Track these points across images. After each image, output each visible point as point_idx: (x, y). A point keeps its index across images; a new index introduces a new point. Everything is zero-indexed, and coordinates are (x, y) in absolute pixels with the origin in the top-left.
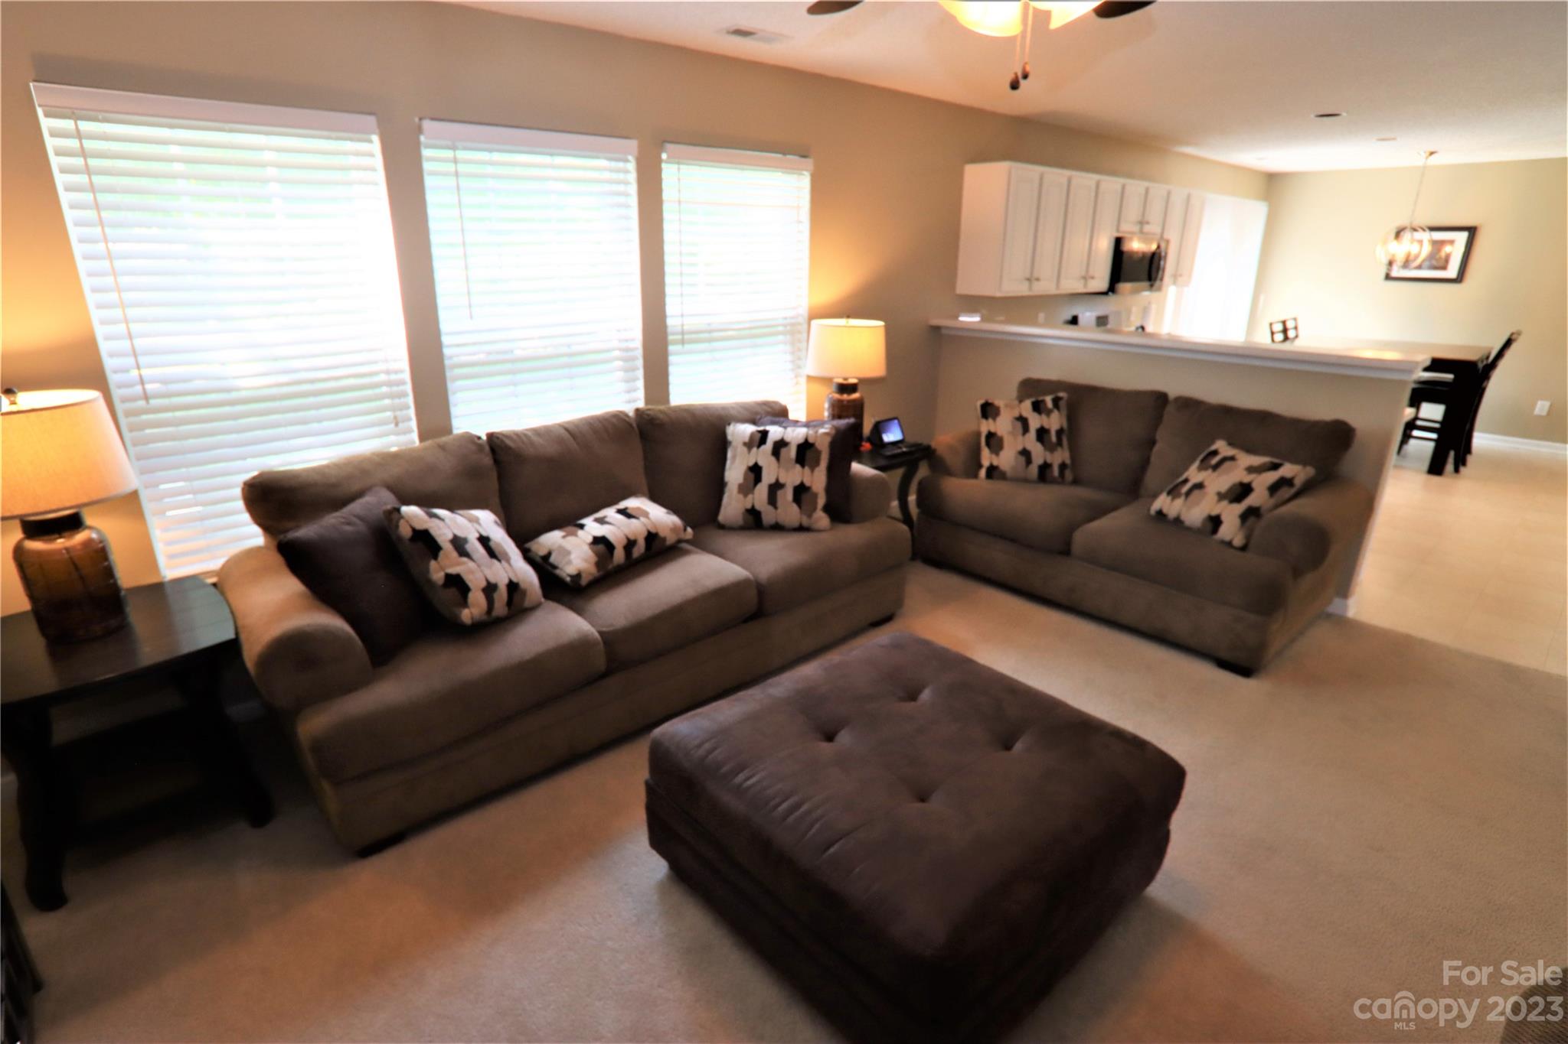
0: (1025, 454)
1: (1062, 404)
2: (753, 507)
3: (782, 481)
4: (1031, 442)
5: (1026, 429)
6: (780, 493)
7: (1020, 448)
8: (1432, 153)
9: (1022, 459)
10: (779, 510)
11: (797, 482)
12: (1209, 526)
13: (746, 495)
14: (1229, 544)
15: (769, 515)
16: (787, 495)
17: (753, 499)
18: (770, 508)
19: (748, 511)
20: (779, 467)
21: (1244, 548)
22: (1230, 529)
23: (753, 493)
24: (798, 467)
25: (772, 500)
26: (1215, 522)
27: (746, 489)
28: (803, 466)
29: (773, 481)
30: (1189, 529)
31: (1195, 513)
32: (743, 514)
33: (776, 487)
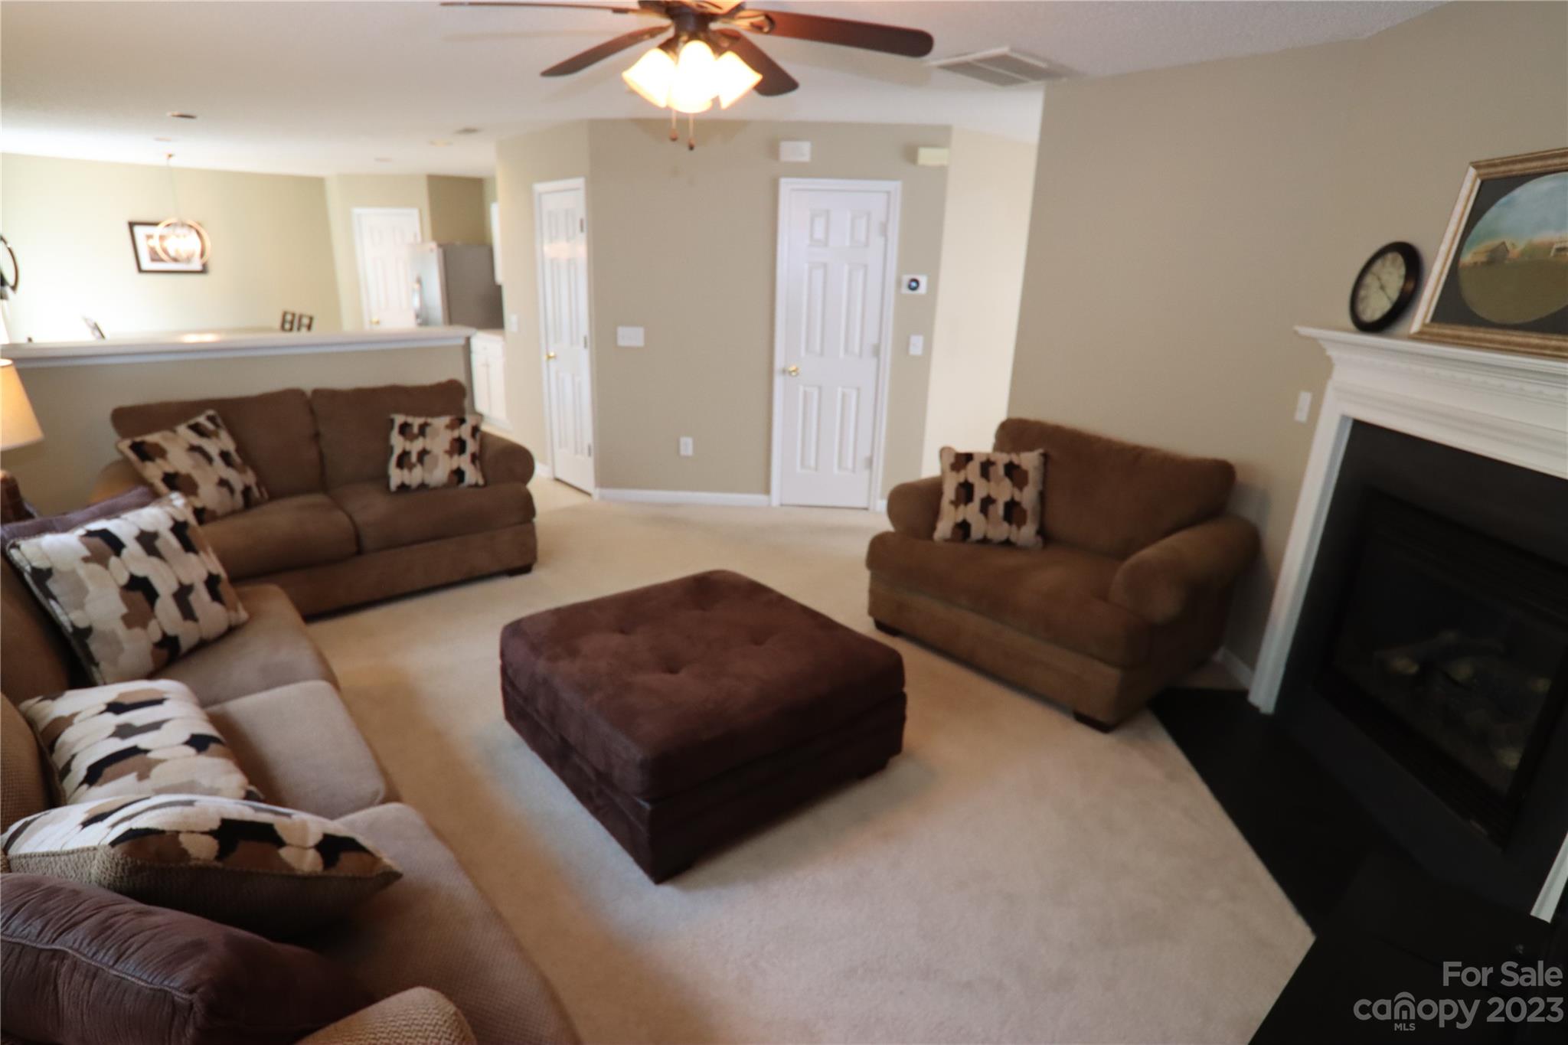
0: (223, 483)
1: (219, 421)
2: (164, 635)
3: (186, 581)
4: (221, 469)
5: (209, 459)
6: (192, 598)
7: (216, 479)
8: (170, 156)
9: (225, 490)
10: (201, 621)
11: (205, 576)
12: (455, 479)
13: (144, 625)
14: (476, 485)
15: (187, 634)
16: (201, 598)
17: (159, 624)
18: (190, 624)
19: (158, 645)
20: (171, 567)
21: (486, 484)
22: (472, 476)
23: (155, 617)
24: (192, 556)
25: (187, 612)
26: (458, 474)
27: (135, 619)
28: (195, 552)
29: (175, 587)
30: (435, 488)
31: (439, 473)
32: (153, 654)
33: (182, 594)
